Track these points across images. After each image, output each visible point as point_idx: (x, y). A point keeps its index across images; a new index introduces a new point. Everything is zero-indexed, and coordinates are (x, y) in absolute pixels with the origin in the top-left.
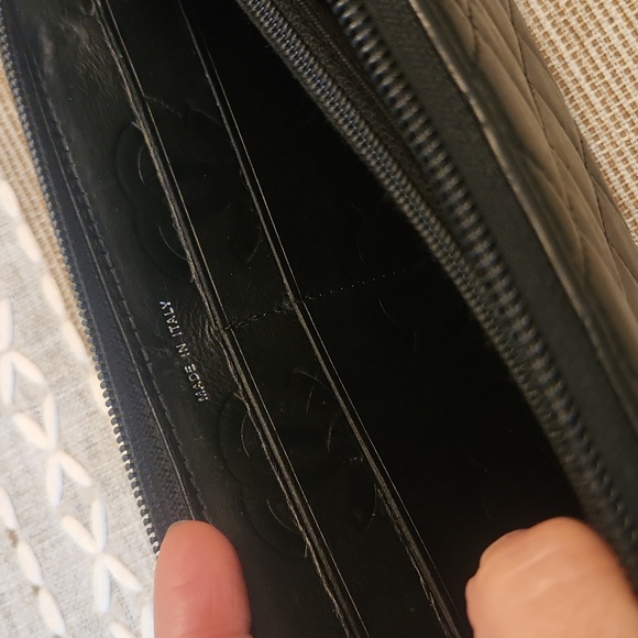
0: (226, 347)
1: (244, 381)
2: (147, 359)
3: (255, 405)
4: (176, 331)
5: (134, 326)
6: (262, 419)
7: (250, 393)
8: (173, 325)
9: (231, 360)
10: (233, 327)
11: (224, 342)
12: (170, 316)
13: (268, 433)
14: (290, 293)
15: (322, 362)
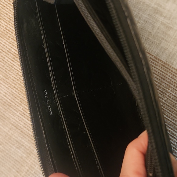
0: (58, 102)
1: (61, 111)
2: (39, 103)
3: (63, 117)
4: (47, 97)
5: (37, 95)
6: (64, 121)
7: (62, 114)
8: (46, 96)
9: (59, 106)
10: (60, 98)
11: (57, 101)
12: (46, 93)
13: (65, 124)
14: (74, 91)
15: (80, 109)
